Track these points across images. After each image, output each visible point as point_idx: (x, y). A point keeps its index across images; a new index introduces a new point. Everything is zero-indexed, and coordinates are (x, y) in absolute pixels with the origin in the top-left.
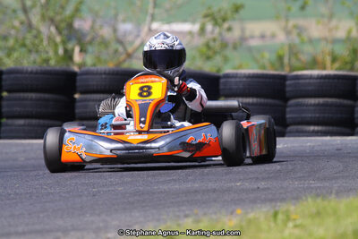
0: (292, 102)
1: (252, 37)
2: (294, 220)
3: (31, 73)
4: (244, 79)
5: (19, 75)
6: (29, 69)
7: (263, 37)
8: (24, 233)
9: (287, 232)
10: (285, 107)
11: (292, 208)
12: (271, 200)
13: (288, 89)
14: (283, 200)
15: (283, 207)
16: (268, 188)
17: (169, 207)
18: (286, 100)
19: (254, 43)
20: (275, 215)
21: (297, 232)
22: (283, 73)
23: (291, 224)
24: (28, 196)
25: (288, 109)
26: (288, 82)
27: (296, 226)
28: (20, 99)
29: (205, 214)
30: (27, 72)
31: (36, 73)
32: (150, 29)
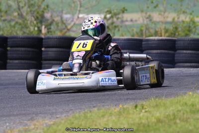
1: (127, 21)
2: (146, 108)
3: (21, 38)
4: (123, 41)
6: (21, 37)
7: (132, 21)
8: (17, 115)
9: (141, 114)
11: (144, 103)
12: (134, 99)
13: (143, 46)
14: (140, 99)
15: (140, 103)
16: (134, 94)
17: (86, 103)
19: (127, 23)
20: (136, 107)
21: (146, 114)
22: (141, 38)
23: (143, 111)
24: (19, 97)
26: (143, 43)
27: (146, 112)
28: (16, 51)
30: (19, 38)
31: (24, 38)
32: (78, 17)
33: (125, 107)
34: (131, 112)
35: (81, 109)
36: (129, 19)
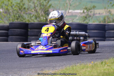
0: (107, 32)
1: (97, 14)
2: (107, 64)
4: (94, 25)
5: (33, 25)
8: (34, 68)
9: (105, 68)
10: (105, 33)
11: (107, 61)
12: (101, 59)
13: (106, 28)
15: (104, 60)
16: (100, 55)
17: (73, 61)
18: (105, 31)
19: (97, 15)
20: (102, 63)
22: (105, 24)
23: (106, 65)
25: (106, 34)
26: (106, 26)
27: (108, 66)
29: (83, 62)
30: (35, 24)
32: (69, 12)
33: (95, 63)
34: (99, 66)
35: (70, 64)
36: (98, 13)
